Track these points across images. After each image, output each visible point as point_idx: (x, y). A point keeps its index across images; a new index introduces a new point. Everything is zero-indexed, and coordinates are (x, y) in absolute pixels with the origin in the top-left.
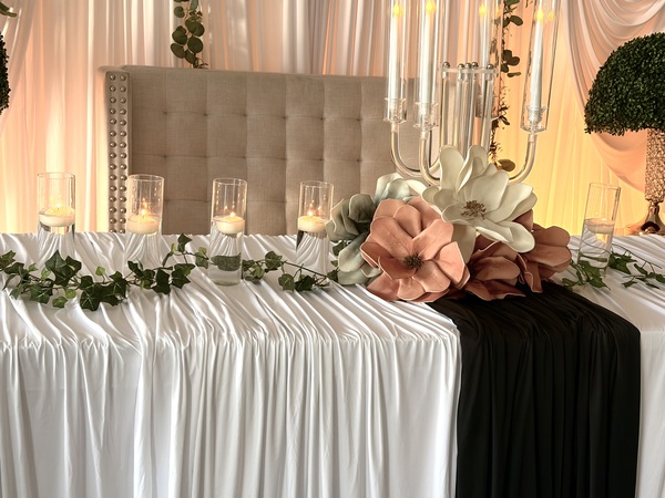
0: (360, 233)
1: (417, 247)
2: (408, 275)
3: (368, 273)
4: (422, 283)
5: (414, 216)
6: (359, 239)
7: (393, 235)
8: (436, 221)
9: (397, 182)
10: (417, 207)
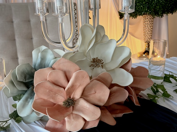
0: (28, 88)
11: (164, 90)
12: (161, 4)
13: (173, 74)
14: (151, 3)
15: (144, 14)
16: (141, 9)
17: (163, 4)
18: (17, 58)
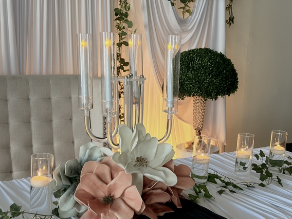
0: (72, 183)
1: (110, 191)
2: (106, 209)
3: (79, 210)
4: (116, 214)
5: (106, 170)
6: (72, 187)
7: (94, 184)
8: (120, 173)
9: (93, 149)
10: (107, 164)
11: (206, 190)
12: (215, 84)
13: (218, 174)
14: (203, 82)
15: (194, 95)
16: (190, 89)
17: (217, 84)
18: (31, 146)
